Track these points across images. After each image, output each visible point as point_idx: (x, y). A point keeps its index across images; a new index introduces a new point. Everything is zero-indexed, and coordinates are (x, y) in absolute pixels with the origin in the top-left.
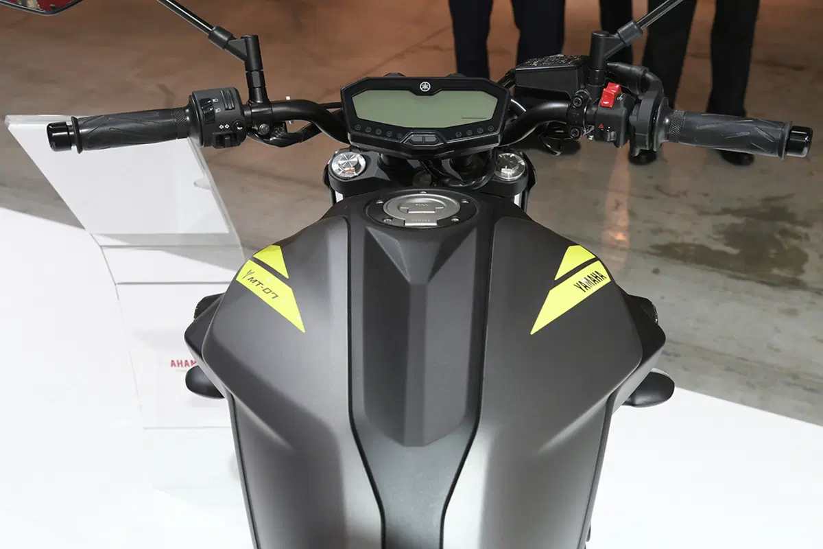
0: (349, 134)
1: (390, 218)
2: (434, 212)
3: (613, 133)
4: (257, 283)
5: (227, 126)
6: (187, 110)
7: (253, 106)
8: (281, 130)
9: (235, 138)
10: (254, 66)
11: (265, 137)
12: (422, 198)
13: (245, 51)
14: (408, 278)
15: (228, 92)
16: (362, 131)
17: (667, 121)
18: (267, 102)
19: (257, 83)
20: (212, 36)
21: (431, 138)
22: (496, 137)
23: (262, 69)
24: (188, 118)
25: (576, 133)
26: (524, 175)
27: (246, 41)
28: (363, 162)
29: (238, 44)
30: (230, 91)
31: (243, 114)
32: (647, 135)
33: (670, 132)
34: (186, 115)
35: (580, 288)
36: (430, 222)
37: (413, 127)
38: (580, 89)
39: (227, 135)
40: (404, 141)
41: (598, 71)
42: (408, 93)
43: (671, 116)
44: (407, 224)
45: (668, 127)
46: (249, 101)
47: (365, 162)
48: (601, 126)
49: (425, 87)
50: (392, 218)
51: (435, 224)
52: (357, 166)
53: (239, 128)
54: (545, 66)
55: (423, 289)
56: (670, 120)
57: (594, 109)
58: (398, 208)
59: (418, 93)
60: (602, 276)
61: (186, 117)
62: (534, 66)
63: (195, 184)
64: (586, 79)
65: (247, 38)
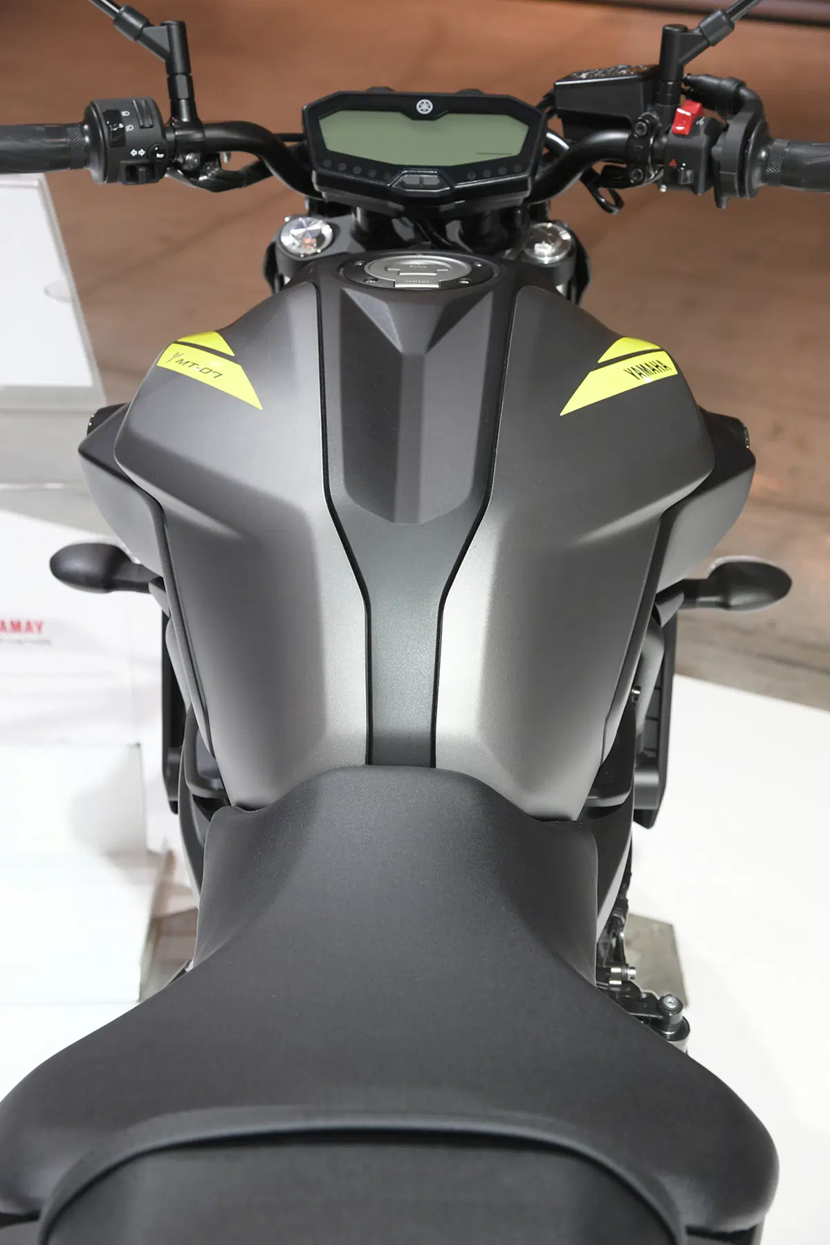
0: (314, 174)
1: (373, 280)
2: (435, 274)
3: (689, 173)
4: (190, 364)
5: (142, 152)
6: (86, 127)
7: (177, 126)
8: (215, 166)
9: (152, 171)
10: (179, 67)
11: (192, 175)
12: (419, 260)
13: (168, 44)
14: (399, 346)
15: (143, 103)
16: (334, 168)
17: (763, 154)
18: (196, 123)
19: (183, 92)
20: (119, 20)
21: (432, 179)
22: (524, 181)
23: (190, 72)
24: (87, 139)
25: (639, 174)
26: (569, 255)
27: (169, 31)
28: (327, 231)
29: (157, 34)
30: (146, 102)
31: (164, 136)
32: (735, 174)
33: (769, 170)
34: (83, 134)
35: (632, 374)
36: (429, 283)
37: (407, 164)
38: (645, 111)
39: (142, 165)
40: (393, 184)
41: (671, 83)
42: (398, 117)
43: (770, 147)
44: (397, 286)
45: (765, 163)
46: (171, 119)
47: (331, 230)
48: (673, 164)
49: (425, 107)
50: (376, 280)
51: (437, 286)
52: (320, 238)
53: (158, 155)
54: (597, 78)
55: (419, 362)
56: (768, 152)
57: (664, 140)
58: (386, 269)
59: (416, 116)
60: (665, 367)
61: (83, 136)
62: (582, 79)
63: (47, 292)
64: (653, 97)
65: (171, 24)
